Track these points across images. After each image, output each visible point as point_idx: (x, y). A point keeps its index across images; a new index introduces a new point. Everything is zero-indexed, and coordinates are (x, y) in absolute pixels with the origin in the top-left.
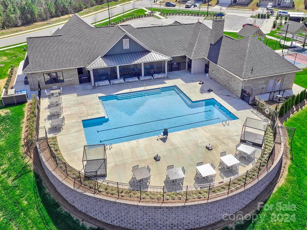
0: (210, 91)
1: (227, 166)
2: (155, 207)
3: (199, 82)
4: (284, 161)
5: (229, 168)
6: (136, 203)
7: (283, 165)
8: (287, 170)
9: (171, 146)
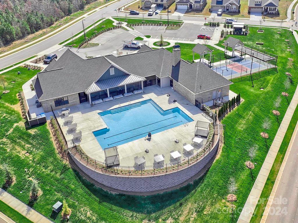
0: (175, 101)
1: (187, 151)
2: (151, 177)
3: (167, 95)
4: (220, 145)
5: (188, 152)
6: (140, 177)
7: (219, 147)
8: (222, 150)
9: (154, 143)
